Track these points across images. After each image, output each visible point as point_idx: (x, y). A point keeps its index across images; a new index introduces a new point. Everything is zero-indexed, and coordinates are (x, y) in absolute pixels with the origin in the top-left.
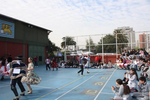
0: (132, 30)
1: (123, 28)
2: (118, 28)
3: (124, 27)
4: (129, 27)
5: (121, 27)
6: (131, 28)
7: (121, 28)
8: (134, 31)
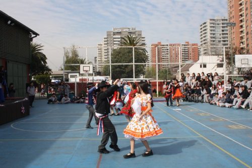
0: (140, 35)
1: (124, 30)
2: (114, 29)
3: (126, 28)
4: (135, 29)
5: (120, 29)
6: (139, 31)
7: (120, 31)
8: (144, 38)
